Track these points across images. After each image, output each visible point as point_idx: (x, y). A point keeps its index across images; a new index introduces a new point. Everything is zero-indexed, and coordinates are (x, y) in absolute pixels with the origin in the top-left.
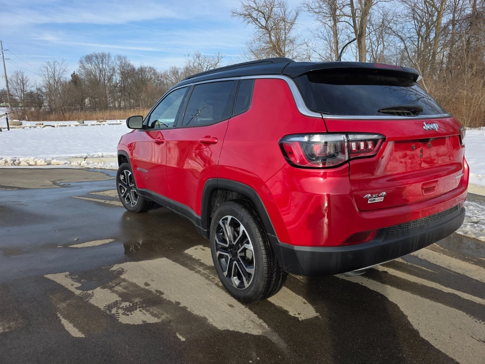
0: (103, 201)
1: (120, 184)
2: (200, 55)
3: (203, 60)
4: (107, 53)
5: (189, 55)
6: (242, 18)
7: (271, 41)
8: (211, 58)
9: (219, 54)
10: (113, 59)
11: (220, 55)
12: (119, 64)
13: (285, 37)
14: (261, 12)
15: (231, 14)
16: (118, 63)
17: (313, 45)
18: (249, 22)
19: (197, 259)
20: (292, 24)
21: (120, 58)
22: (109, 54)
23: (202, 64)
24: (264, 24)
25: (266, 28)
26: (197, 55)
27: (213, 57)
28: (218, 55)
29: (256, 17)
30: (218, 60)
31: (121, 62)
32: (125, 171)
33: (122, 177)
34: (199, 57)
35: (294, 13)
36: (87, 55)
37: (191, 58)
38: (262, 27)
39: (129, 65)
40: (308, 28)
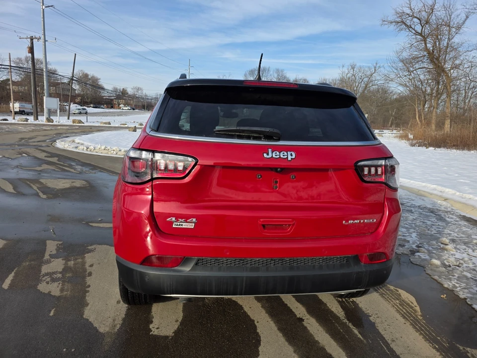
2: (356, 65)
3: (358, 71)
4: (267, 67)
5: (343, 66)
6: (392, 27)
7: (426, 49)
8: (367, 69)
9: (376, 64)
10: (271, 73)
11: (378, 65)
12: (276, 77)
13: (448, 44)
14: (416, 17)
15: (381, 22)
16: (276, 75)
18: (402, 30)
20: (459, 28)
21: (278, 71)
22: (269, 68)
23: (356, 75)
25: (421, 35)
26: (352, 66)
27: (369, 67)
29: (409, 24)
30: (375, 70)
31: (278, 75)
34: (353, 68)
35: (463, 16)
36: (251, 69)
37: (345, 69)
38: (417, 33)
39: (285, 77)
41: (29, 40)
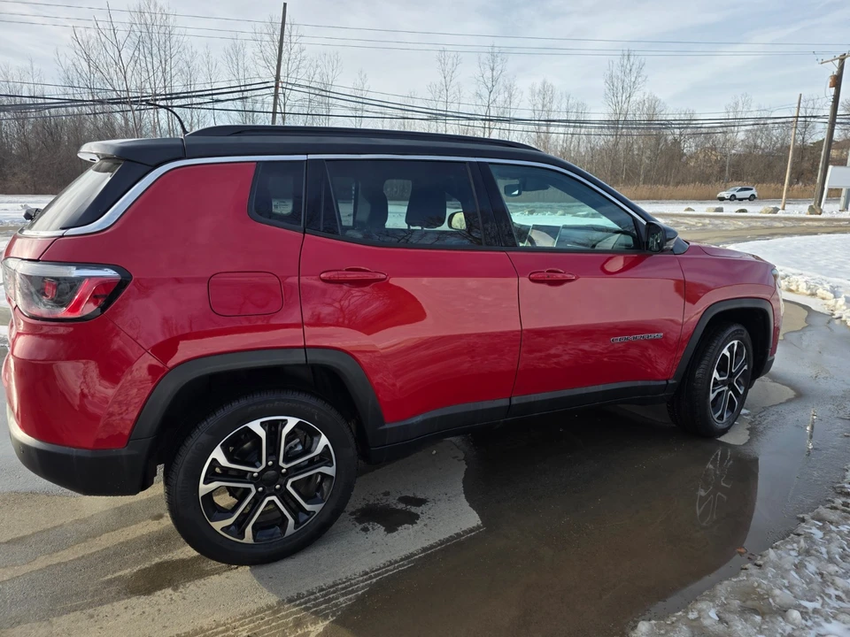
41: (837, 62)
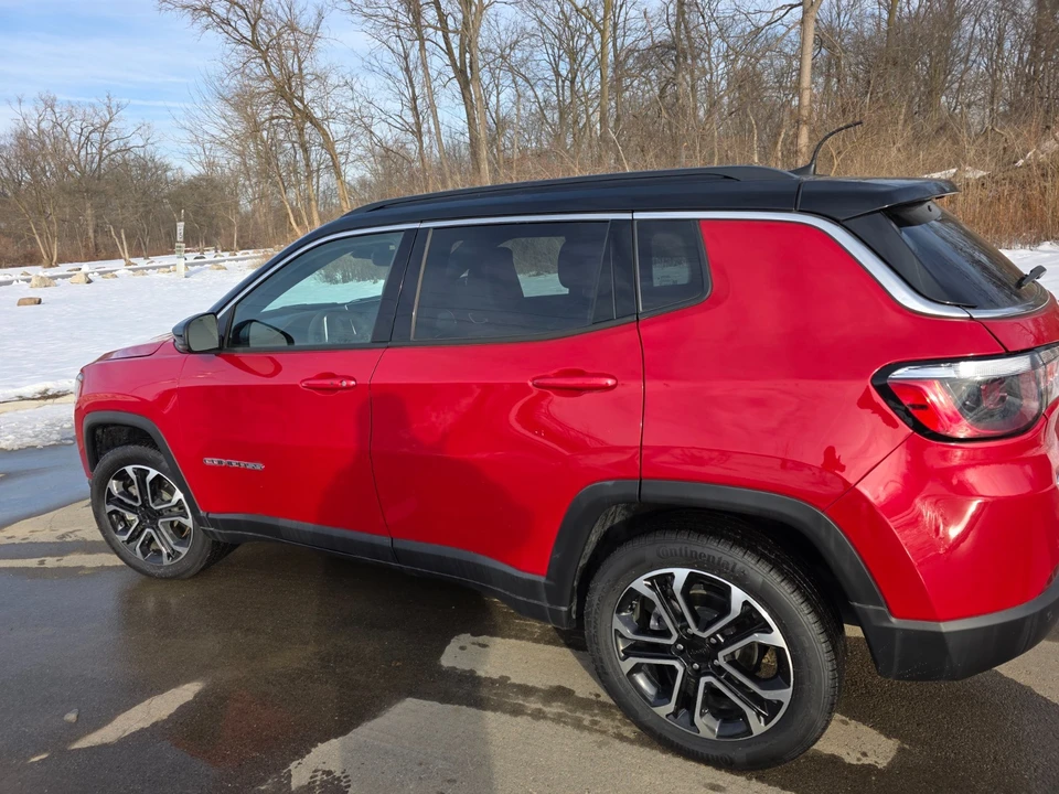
0: (32, 563)
1: (110, 508)
2: (54, 100)
3: (65, 115)
5: (20, 101)
7: (271, 76)
8: (90, 110)
9: (109, 98)
11: (114, 103)
13: (300, 68)
14: (236, 4)
17: (364, 89)
18: (205, 28)
19: (496, 676)
20: (312, 37)
23: (66, 124)
24: (248, 35)
25: (255, 44)
26: (45, 101)
27: (92, 106)
28: (106, 100)
29: (225, 16)
32: (129, 469)
33: (114, 486)
34: (52, 107)
35: (313, 13)
37: (28, 109)
38: (242, 40)
40: (352, 49)
